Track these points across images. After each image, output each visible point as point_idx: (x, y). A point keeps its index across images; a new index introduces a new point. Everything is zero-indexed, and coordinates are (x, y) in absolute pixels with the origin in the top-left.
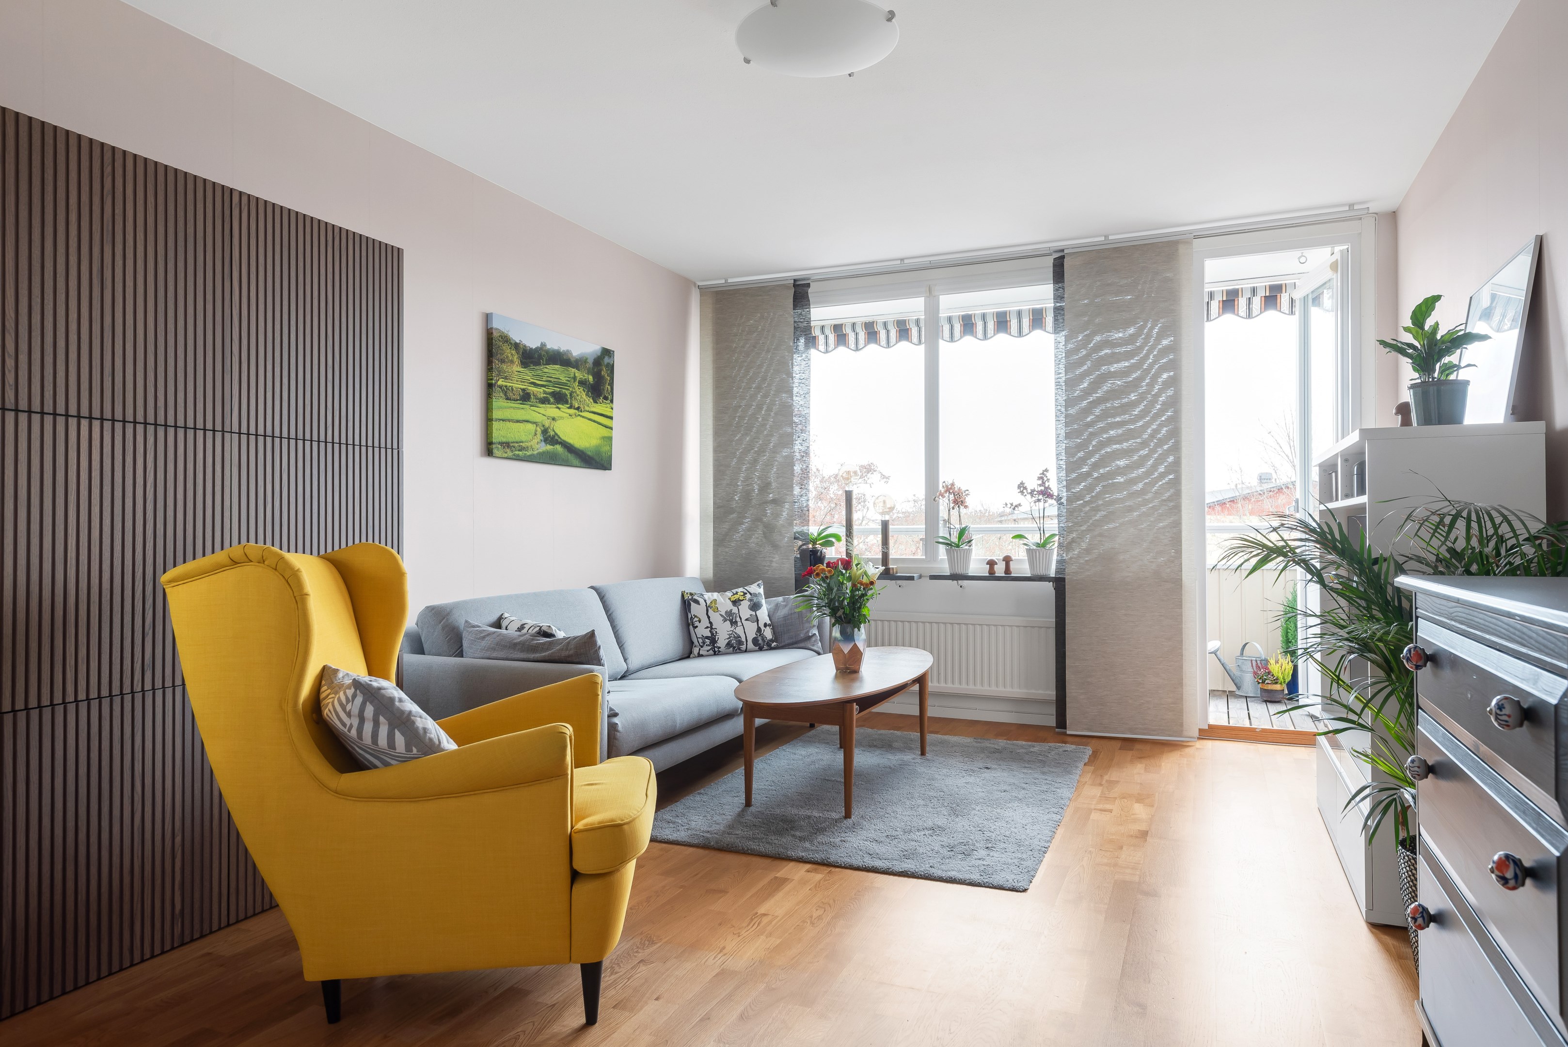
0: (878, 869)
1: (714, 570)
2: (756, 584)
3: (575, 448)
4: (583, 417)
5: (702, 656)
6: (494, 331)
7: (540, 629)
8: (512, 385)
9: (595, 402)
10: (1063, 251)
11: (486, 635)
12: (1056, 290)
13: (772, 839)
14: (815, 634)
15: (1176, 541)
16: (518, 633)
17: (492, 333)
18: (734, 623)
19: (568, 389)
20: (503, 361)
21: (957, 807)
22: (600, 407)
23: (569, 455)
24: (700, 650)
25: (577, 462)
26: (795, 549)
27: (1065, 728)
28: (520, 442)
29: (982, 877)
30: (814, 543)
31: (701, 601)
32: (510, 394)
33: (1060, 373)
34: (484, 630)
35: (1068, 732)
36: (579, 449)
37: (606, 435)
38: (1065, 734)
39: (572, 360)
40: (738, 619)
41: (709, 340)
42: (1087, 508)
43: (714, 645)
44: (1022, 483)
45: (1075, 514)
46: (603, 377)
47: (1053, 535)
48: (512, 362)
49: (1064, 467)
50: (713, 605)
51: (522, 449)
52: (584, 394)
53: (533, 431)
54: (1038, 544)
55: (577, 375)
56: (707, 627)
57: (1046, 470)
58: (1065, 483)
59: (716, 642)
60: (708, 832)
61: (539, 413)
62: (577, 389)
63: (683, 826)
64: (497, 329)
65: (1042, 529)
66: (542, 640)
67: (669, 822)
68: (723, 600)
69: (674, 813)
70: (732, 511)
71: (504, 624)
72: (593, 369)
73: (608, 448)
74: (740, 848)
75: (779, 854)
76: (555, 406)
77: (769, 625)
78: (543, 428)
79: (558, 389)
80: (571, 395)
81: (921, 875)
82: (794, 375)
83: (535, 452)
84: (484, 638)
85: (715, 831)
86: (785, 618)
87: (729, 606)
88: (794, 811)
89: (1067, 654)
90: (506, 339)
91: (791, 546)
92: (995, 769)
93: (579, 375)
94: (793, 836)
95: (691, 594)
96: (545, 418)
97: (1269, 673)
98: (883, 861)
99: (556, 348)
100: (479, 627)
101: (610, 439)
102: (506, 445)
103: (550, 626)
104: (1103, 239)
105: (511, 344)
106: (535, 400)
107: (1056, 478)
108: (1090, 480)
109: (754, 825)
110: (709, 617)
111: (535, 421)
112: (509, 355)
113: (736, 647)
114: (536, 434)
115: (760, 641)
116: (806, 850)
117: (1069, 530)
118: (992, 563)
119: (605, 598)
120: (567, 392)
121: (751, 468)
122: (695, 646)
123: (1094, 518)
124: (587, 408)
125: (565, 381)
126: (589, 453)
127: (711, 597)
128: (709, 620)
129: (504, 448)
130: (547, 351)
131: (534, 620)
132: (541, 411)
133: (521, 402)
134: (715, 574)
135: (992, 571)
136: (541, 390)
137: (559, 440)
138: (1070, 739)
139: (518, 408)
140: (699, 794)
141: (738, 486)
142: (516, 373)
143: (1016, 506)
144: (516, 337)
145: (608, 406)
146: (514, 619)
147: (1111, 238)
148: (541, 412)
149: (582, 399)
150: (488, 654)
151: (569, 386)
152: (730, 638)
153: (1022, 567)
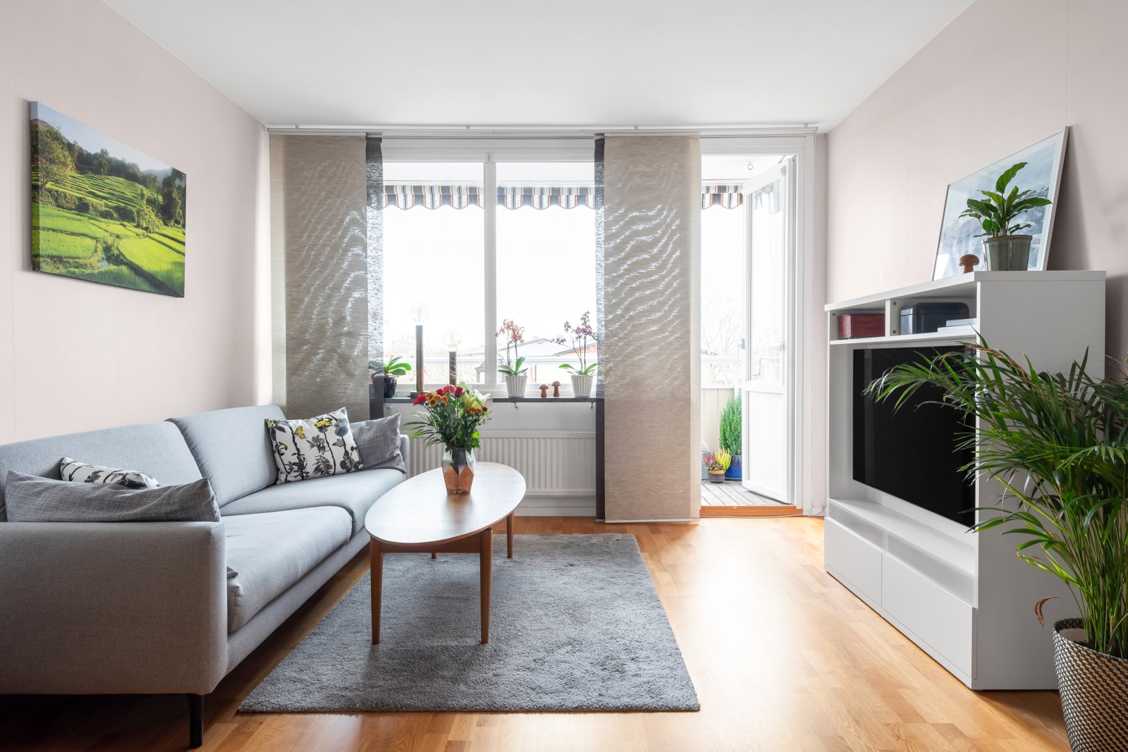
0: (551, 708)
1: (288, 397)
2: (340, 410)
3: (144, 271)
4: (152, 239)
5: (290, 482)
6: (39, 123)
7: (124, 478)
8: (64, 190)
9: (166, 224)
10: (603, 134)
11: (42, 490)
12: (596, 166)
13: (422, 687)
14: (399, 454)
15: (687, 369)
16: (90, 485)
17: (37, 126)
18: (321, 448)
19: (135, 207)
20: (52, 161)
21: (575, 612)
22: (171, 231)
23: (137, 278)
24: (287, 476)
25: (146, 286)
26: (370, 377)
27: (604, 518)
28: (76, 258)
29: (653, 700)
30: (386, 371)
31: (286, 428)
32: (62, 201)
33: (600, 235)
34: (39, 483)
35: (607, 522)
36: (148, 273)
37: (178, 260)
38: (604, 523)
39: (139, 175)
40: (326, 444)
41: (280, 180)
42: (621, 344)
43: (302, 471)
44: (567, 323)
45: (612, 348)
46: (175, 199)
47: (594, 365)
48: (64, 164)
49: (603, 310)
50: (299, 431)
51: (78, 266)
52: (153, 214)
53: (93, 248)
54: (581, 372)
55: (144, 192)
56: (294, 454)
57: (588, 313)
58: (603, 323)
59: (304, 468)
60: (347, 688)
61: (100, 228)
62: (145, 207)
63: (312, 684)
64: (43, 122)
65: (583, 360)
66: (131, 492)
67: (295, 682)
68: (309, 427)
69: (296, 667)
70: (306, 342)
71: (67, 472)
72: (163, 189)
73: (180, 274)
74: (393, 706)
75: (439, 707)
76: (119, 223)
77: (356, 449)
78: (105, 246)
79: (123, 205)
80: (138, 213)
81: (596, 708)
82: (367, 220)
83: (96, 271)
84: (39, 493)
85: (355, 686)
86: (371, 440)
87: (316, 432)
88: (428, 643)
89: (606, 459)
90: (56, 137)
91: (366, 375)
92: (578, 565)
93: (147, 193)
94: (443, 677)
95: (275, 422)
96: (106, 234)
97: (716, 462)
98: (551, 695)
99: (120, 158)
100: (30, 479)
101: (182, 265)
102: (58, 259)
103: (138, 475)
104: (633, 128)
105: (63, 143)
106: (94, 213)
107: (596, 319)
108: (623, 321)
109: (394, 670)
110: (296, 444)
111: (94, 236)
112: (61, 156)
113: (324, 471)
114: (96, 251)
115: (348, 464)
116: (465, 695)
117: (607, 361)
118: (544, 388)
119: (187, 431)
120: (133, 209)
121: (325, 303)
122: (281, 473)
123: (627, 351)
124: (157, 230)
125: (131, 197)
126: (159, 278)
127: (296, 424)
128: (296, 447)
129: (55, 262)
130: (110, 161)
131: (112, 466)
132: (103, 225)
133: (77, 212)
134: (288, 401)
135: (544, 394)
136: (103, 202)
137: (125, 260)
138: (608, 527)
139: (73, 219)
140: (315, 634)
141: (312, 319)
142: (70, 178)
143: (562, 341)
144: (69, 136)
145: (180, 230)
146: (80, 466)
147: (639, 128)
148: (103, 227)
149: (150, 220)
150: (47, 515)
151: (136, 203)
152: (318, 463)
153: (568, 391)
